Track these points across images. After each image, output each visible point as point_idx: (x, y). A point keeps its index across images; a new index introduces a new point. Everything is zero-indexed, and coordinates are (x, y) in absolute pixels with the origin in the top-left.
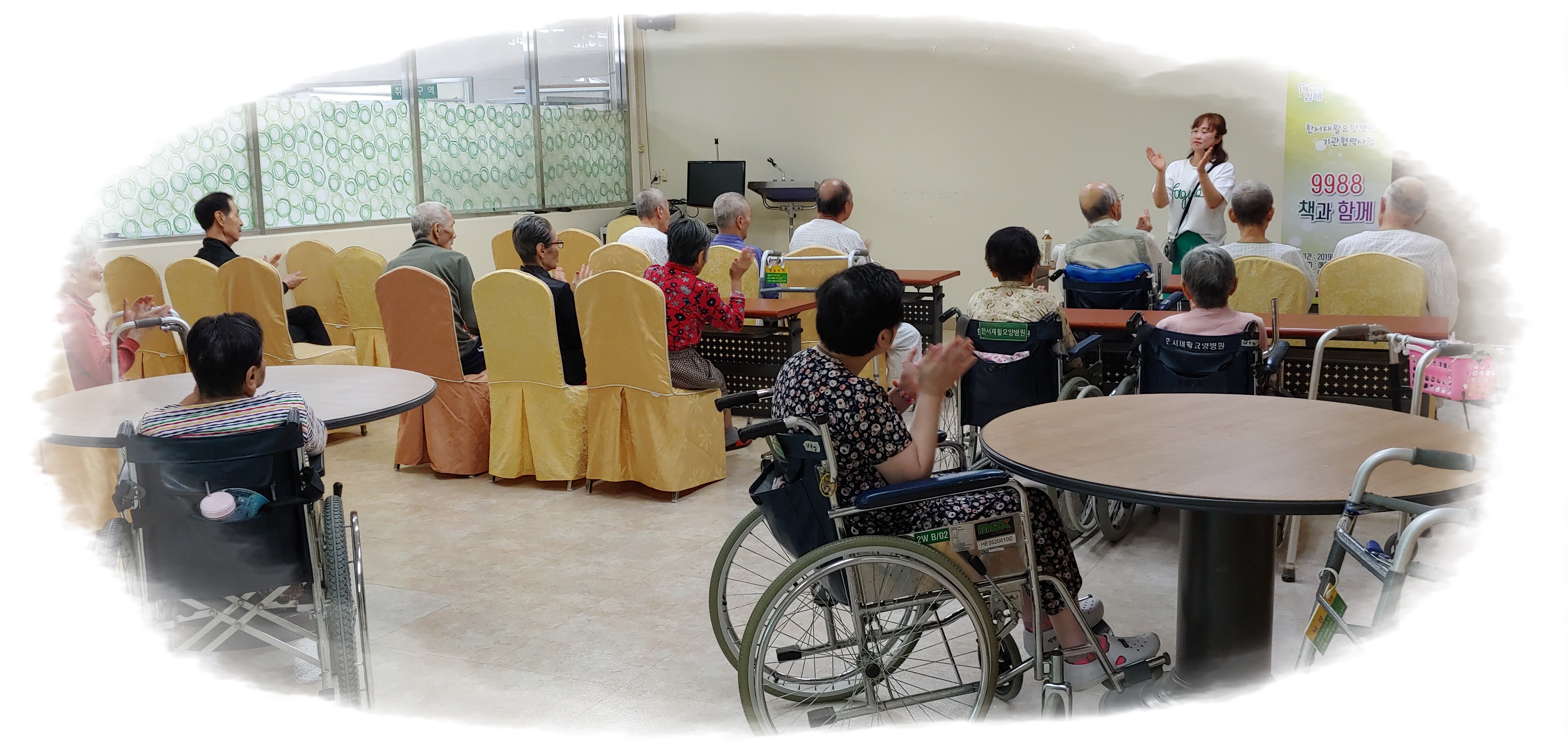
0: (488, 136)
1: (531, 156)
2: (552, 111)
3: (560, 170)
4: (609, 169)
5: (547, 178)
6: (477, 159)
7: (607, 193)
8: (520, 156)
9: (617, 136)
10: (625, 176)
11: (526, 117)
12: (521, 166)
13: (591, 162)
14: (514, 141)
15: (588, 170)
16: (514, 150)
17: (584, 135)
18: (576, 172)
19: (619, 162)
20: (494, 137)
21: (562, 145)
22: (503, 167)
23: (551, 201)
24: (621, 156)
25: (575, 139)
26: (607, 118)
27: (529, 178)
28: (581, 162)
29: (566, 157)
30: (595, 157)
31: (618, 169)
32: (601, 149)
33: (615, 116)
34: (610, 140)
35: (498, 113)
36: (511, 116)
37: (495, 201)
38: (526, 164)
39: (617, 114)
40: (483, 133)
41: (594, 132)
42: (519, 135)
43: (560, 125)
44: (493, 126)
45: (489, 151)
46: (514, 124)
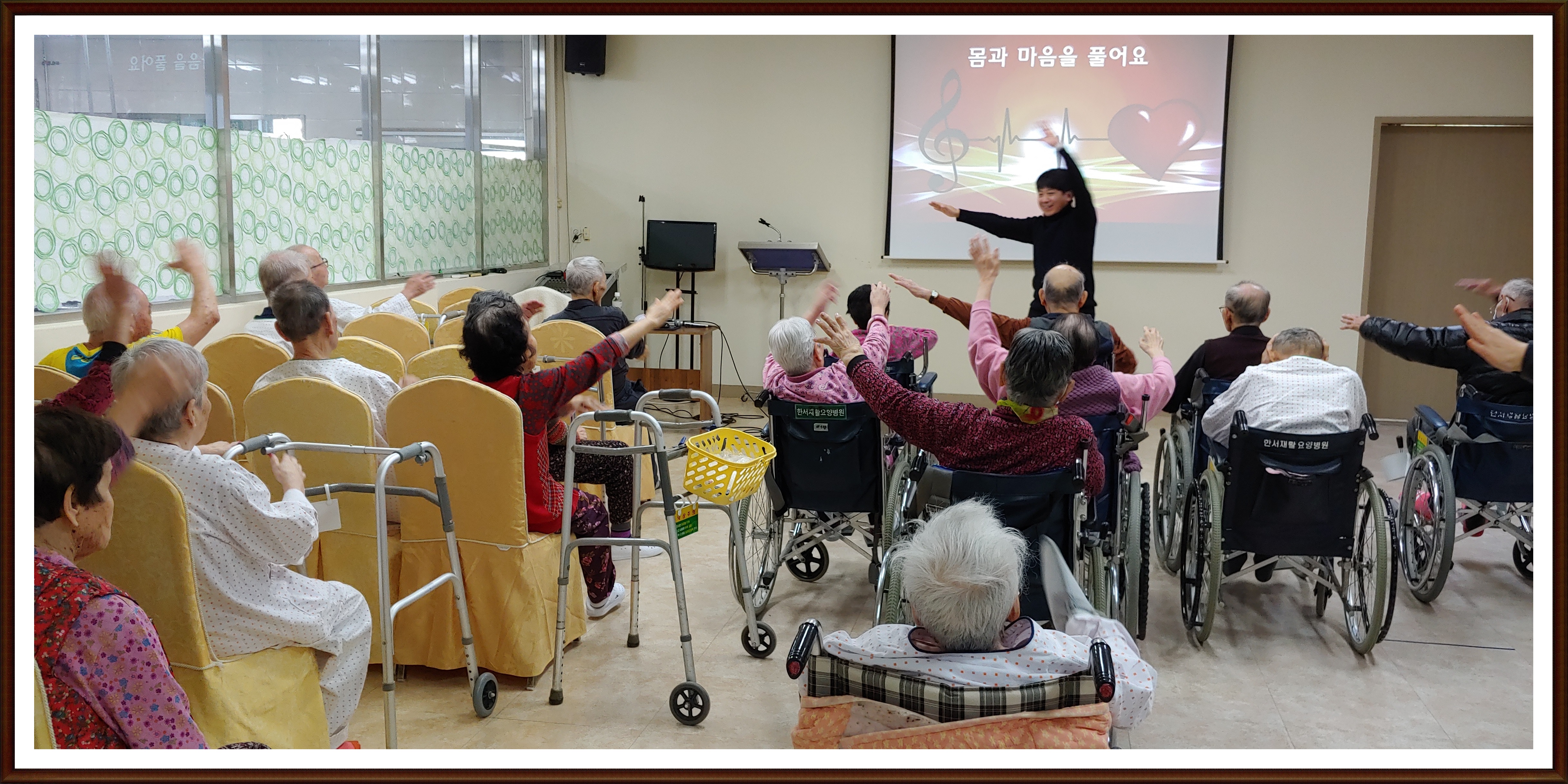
0: (437, 185)
1: (472, 210)
2: (488, 159)
3: (493, 225)
4: (530, 225)
5: (485, 235)
6: (427, 212)
7: (527, 251)
8: (462, 209)
9: (537, 189)
10: (542, 234)
11: (468, 165)
12: (463, 220)
14: (458, 192)
15: (514, 226)
16: (457, 202)
17: (511, 186)
18: (506, 228)
19: (538, 218)
21: (495, 197)
22: (448, 221)
23: (488, 261)
24: (540, 211)
25: (505, 191)
26: (529, 168)
28: (509, 218)
29: (498, 211)
30: (519, 211)
31: (537, 225)
32: (524, 202)
33: (535, 167)
34: (531, 193)
35: (446, 159)
36: (456, 163)
38: (468, 218)
40: (433, 182)
41: (519, 184)
42: (462, 185)
43: (494, 175)
45: (437, 203)
46: (458, 172)
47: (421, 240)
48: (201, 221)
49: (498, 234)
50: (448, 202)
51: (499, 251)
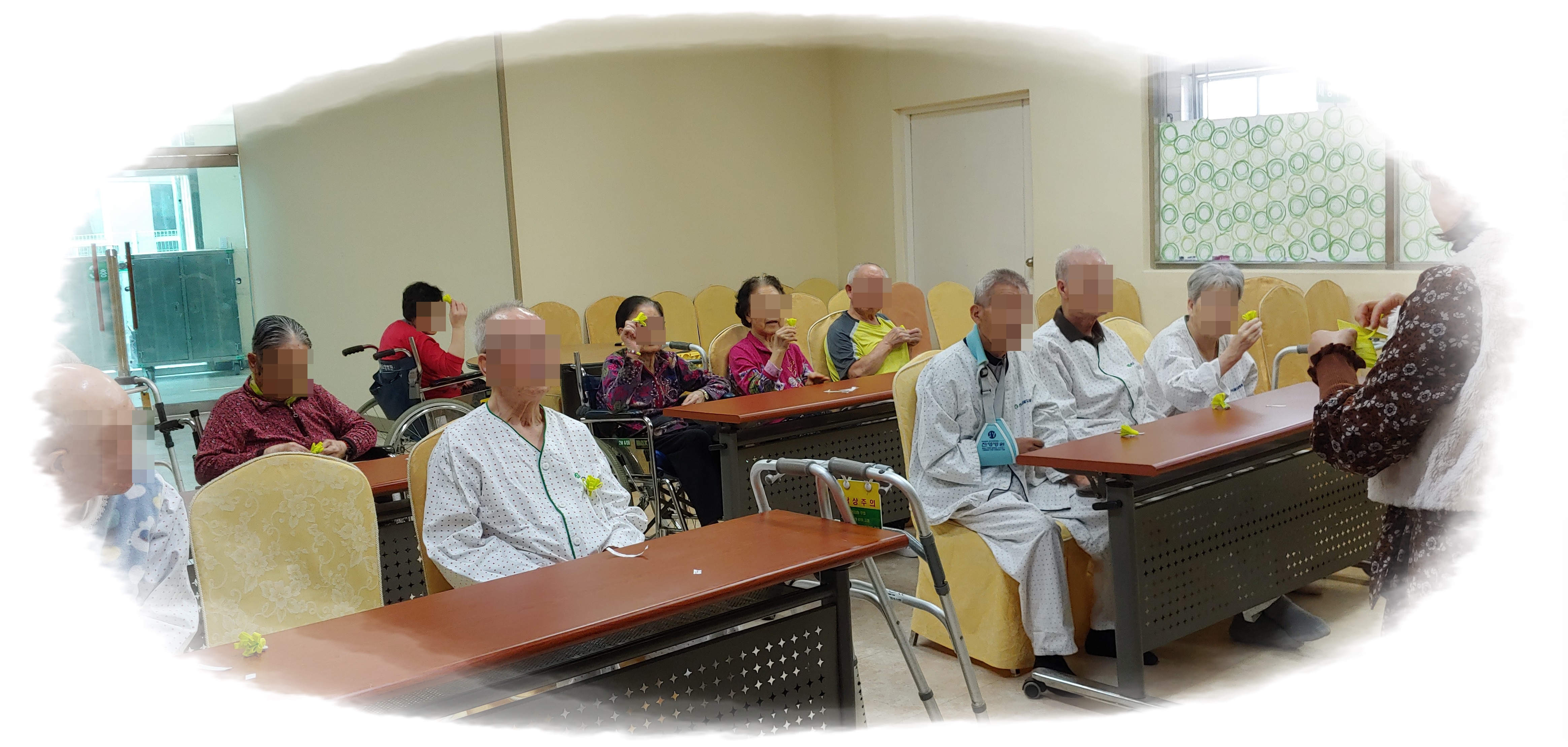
48: (1366, 193)
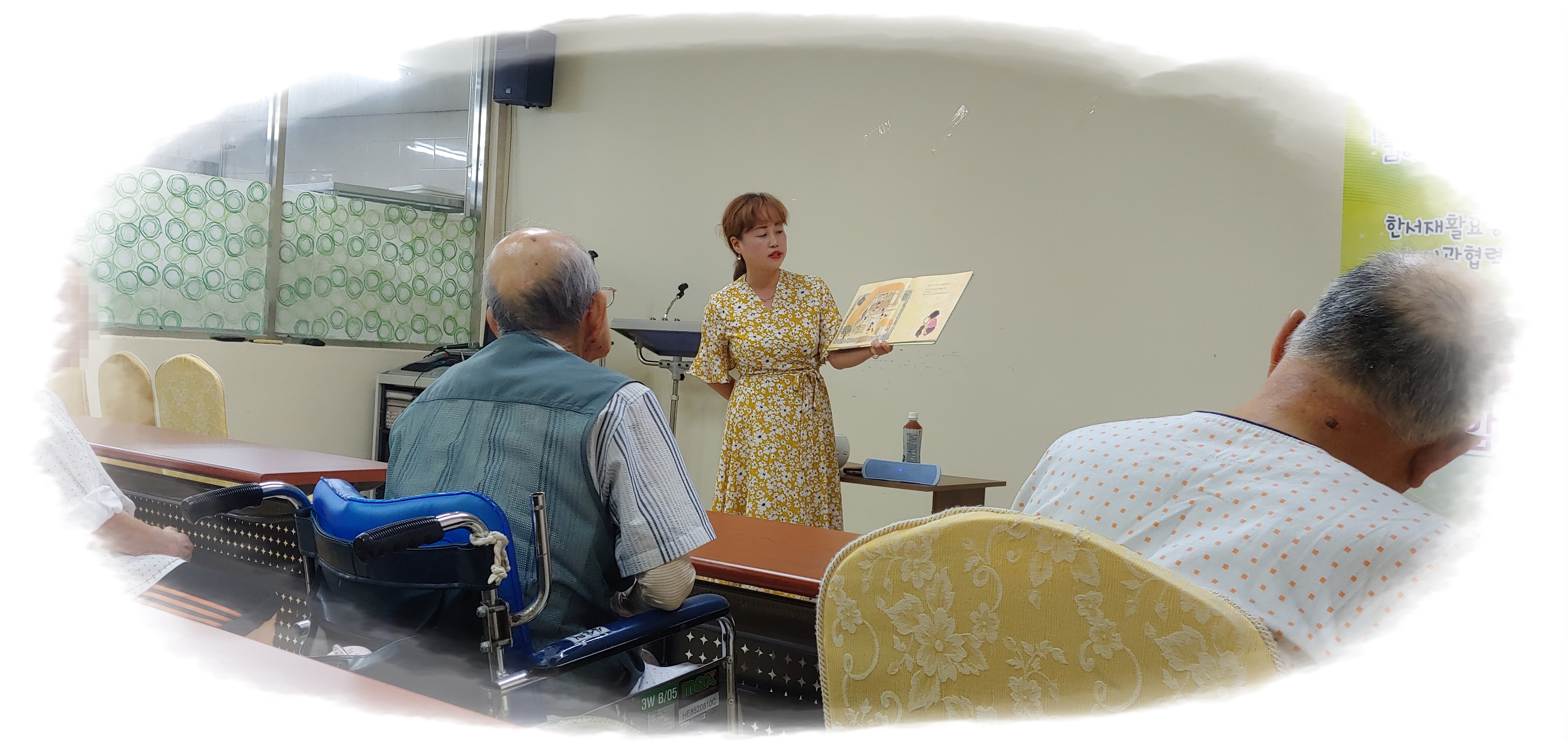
0: (165, 218)
1: (261, 258)
2: (317, 199)
3: (324, 285)
4: (436, 296)
5: (291, 293)
6: (135, 249)
7: (425, 330)
8: (235, 256)
9: (459, 252)
10: (470, 309)
11: (257, 201)
12: (235, 269)
13: (396, 283)
14: (223, 232)
15: (388, 291)
16: (221, 244)
17: (384, 241)
18: (360, 293)
19: (460, 289)
20: (175, 220)
21: (333, 248)
22: (192, 266)
23: (296, 328)
24: (465, 280)
25: (364, 245)
26: (439, 223)
27: (250, 289)
28: (373, 280)
29: (342, 269)
30: (406, 274)
31: (455, 298)
32: (421, 266)
33: (458, 224)
34: (443, 255)
35: (194, 186)
36: (224, 194)
37: (166, 315)
38: (246, 268)
39: (464, 221)
40: (156, 212)
41: (408, 239)
42: (236, 224)
43: (332, 221)
44: (178, 205)
45: (163, 241)
46: (227, 207)
47: (114, 283)
49: (338, 297)
50: (194, 243)
51: (338, 319)
